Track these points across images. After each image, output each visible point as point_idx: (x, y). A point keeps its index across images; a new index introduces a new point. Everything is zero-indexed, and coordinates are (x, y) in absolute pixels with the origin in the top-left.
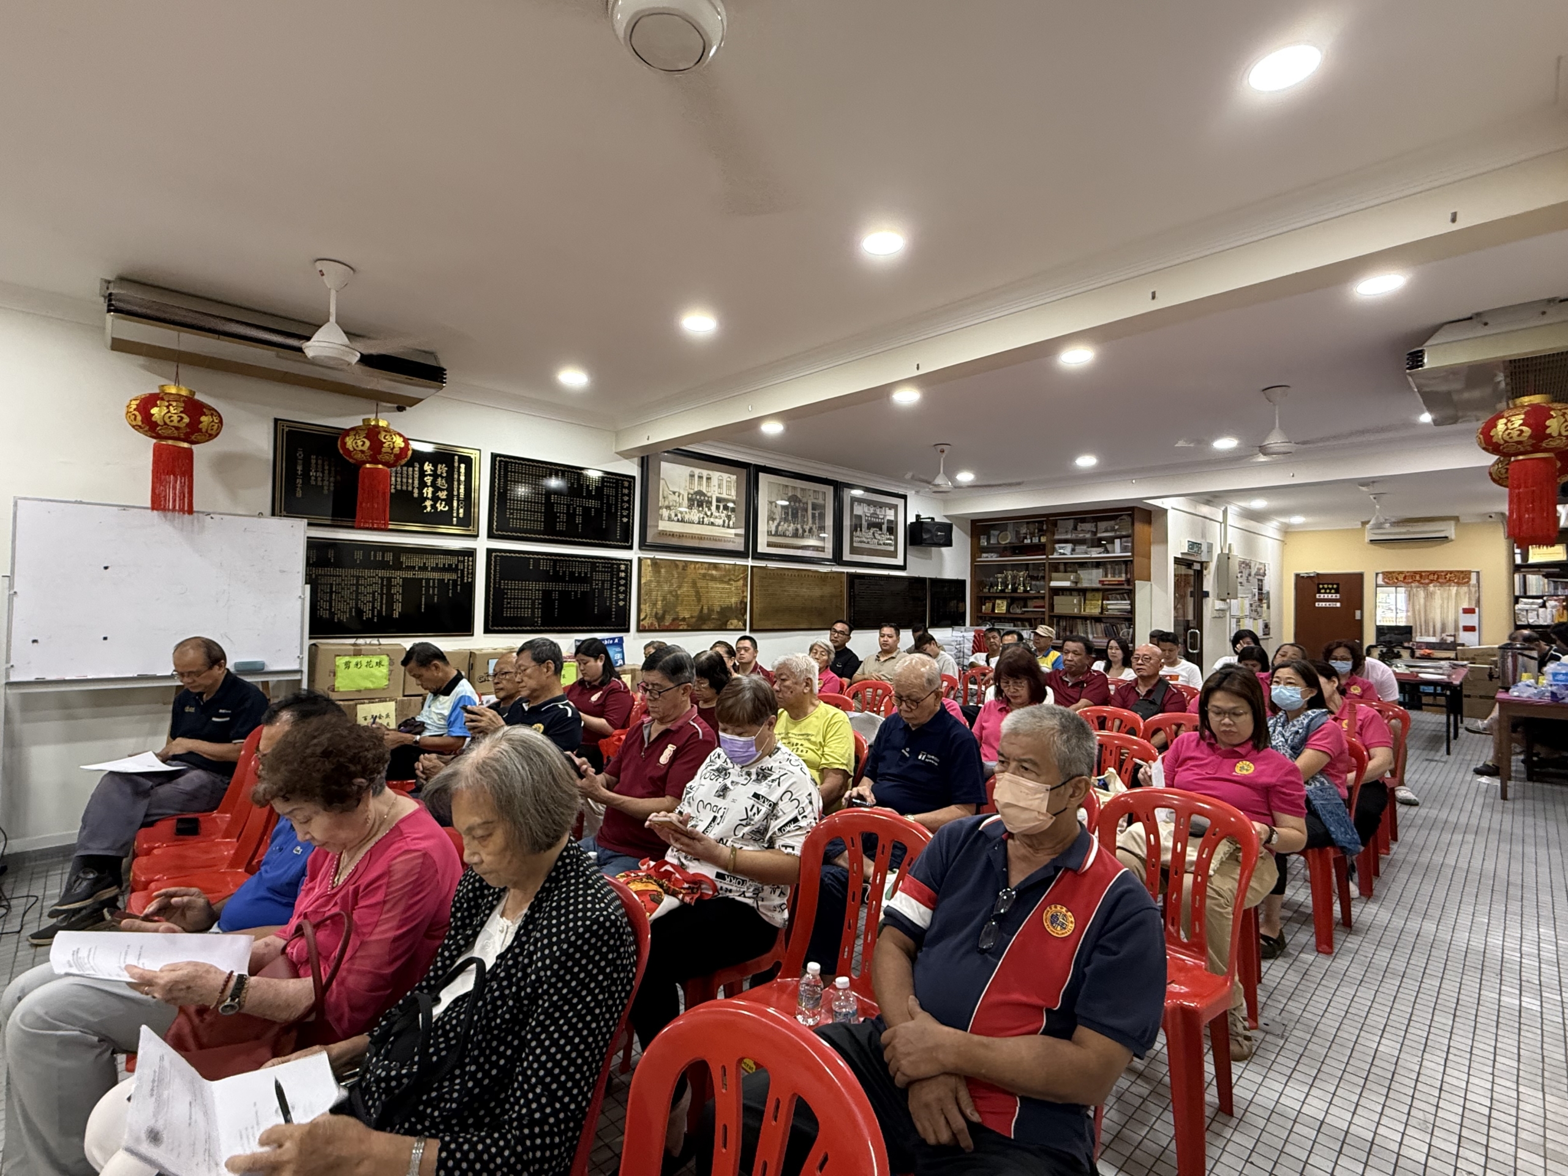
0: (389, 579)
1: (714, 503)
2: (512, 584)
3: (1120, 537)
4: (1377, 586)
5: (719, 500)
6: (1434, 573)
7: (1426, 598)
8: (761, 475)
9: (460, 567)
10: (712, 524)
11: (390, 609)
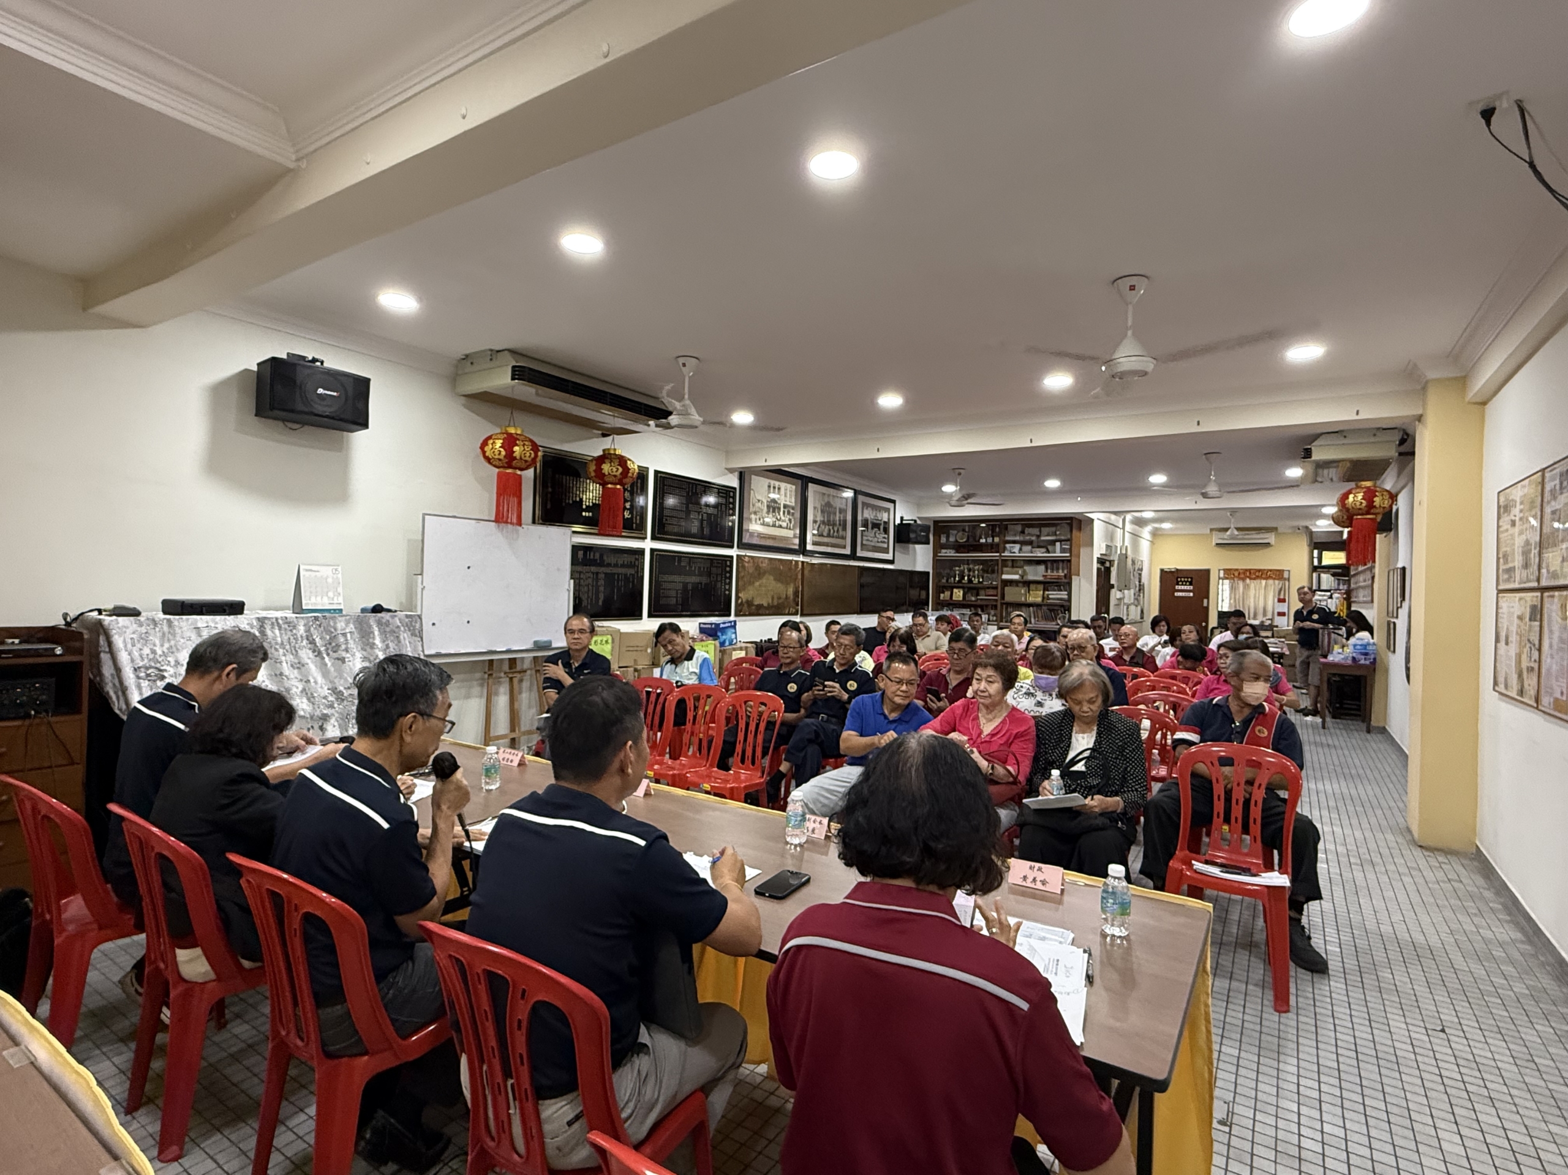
0: (597, 573)
1: (782, 509)
2: (666, 578)
3: (1061, 541)
4: (1219, 578)
5: (785, 506)
6: (1259, 571)
7: (1244, 588)
8: (810, 484)
9: (637, 563)
10: (780, 526)
11: (597, 598)
